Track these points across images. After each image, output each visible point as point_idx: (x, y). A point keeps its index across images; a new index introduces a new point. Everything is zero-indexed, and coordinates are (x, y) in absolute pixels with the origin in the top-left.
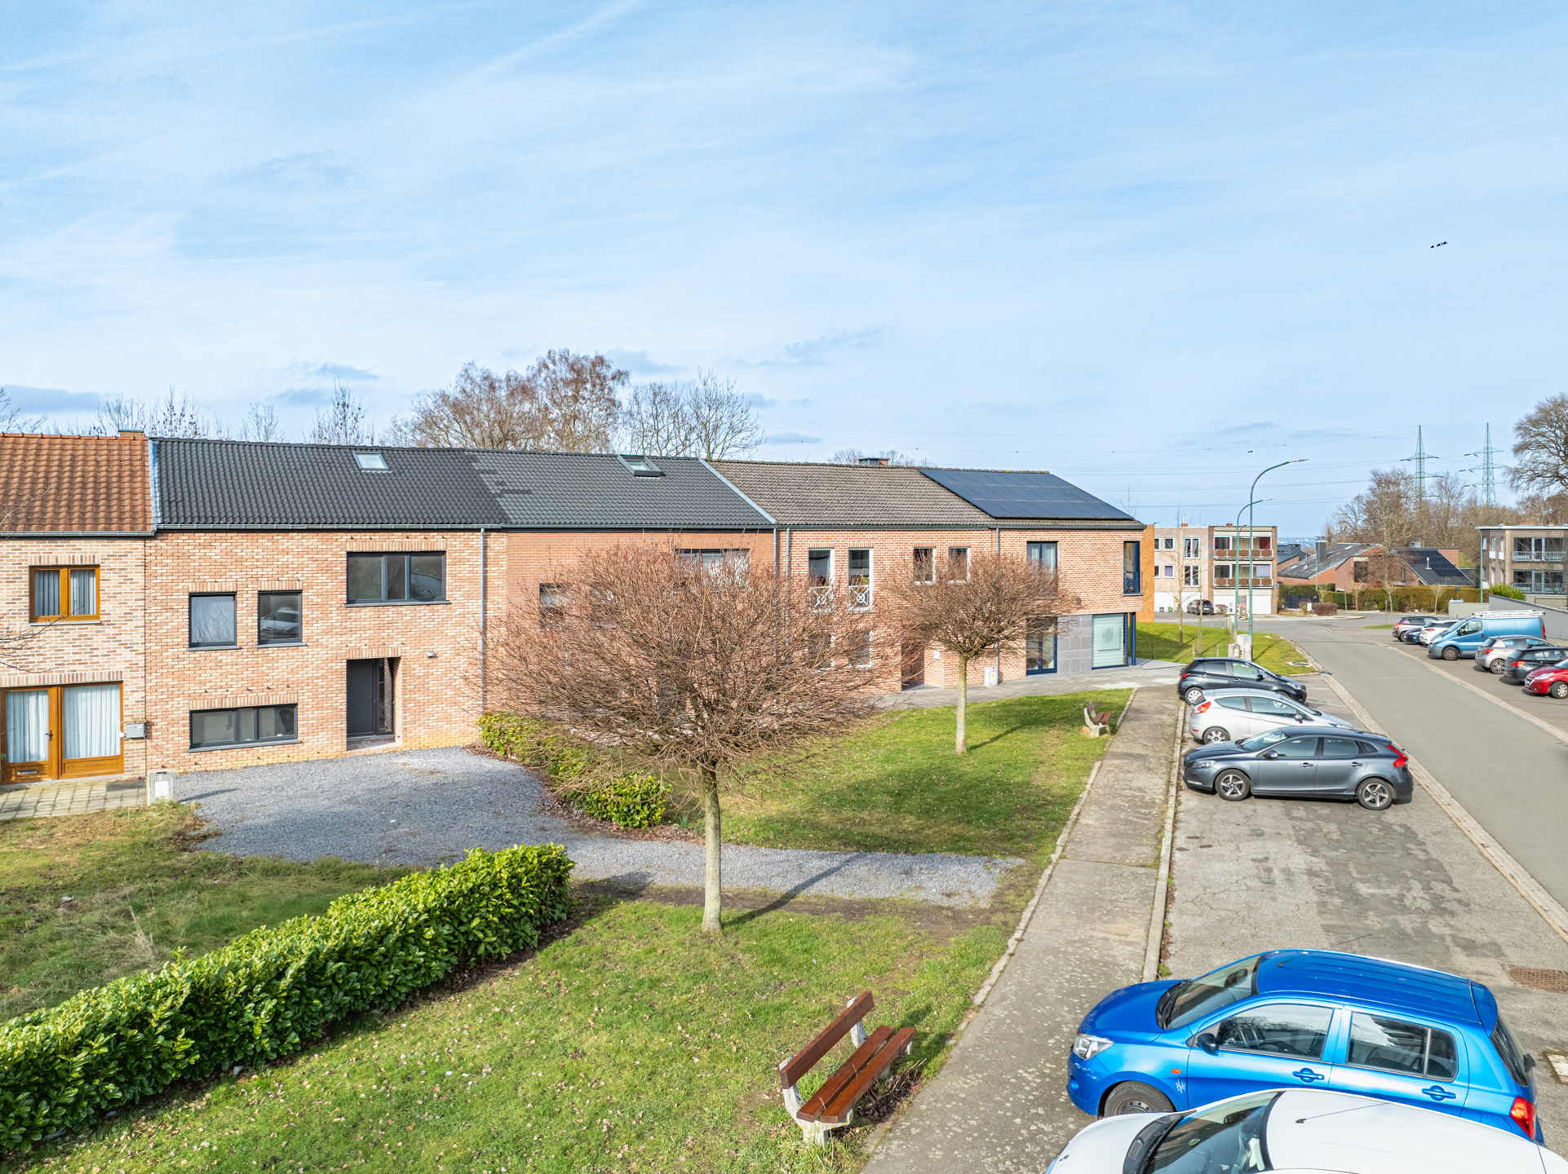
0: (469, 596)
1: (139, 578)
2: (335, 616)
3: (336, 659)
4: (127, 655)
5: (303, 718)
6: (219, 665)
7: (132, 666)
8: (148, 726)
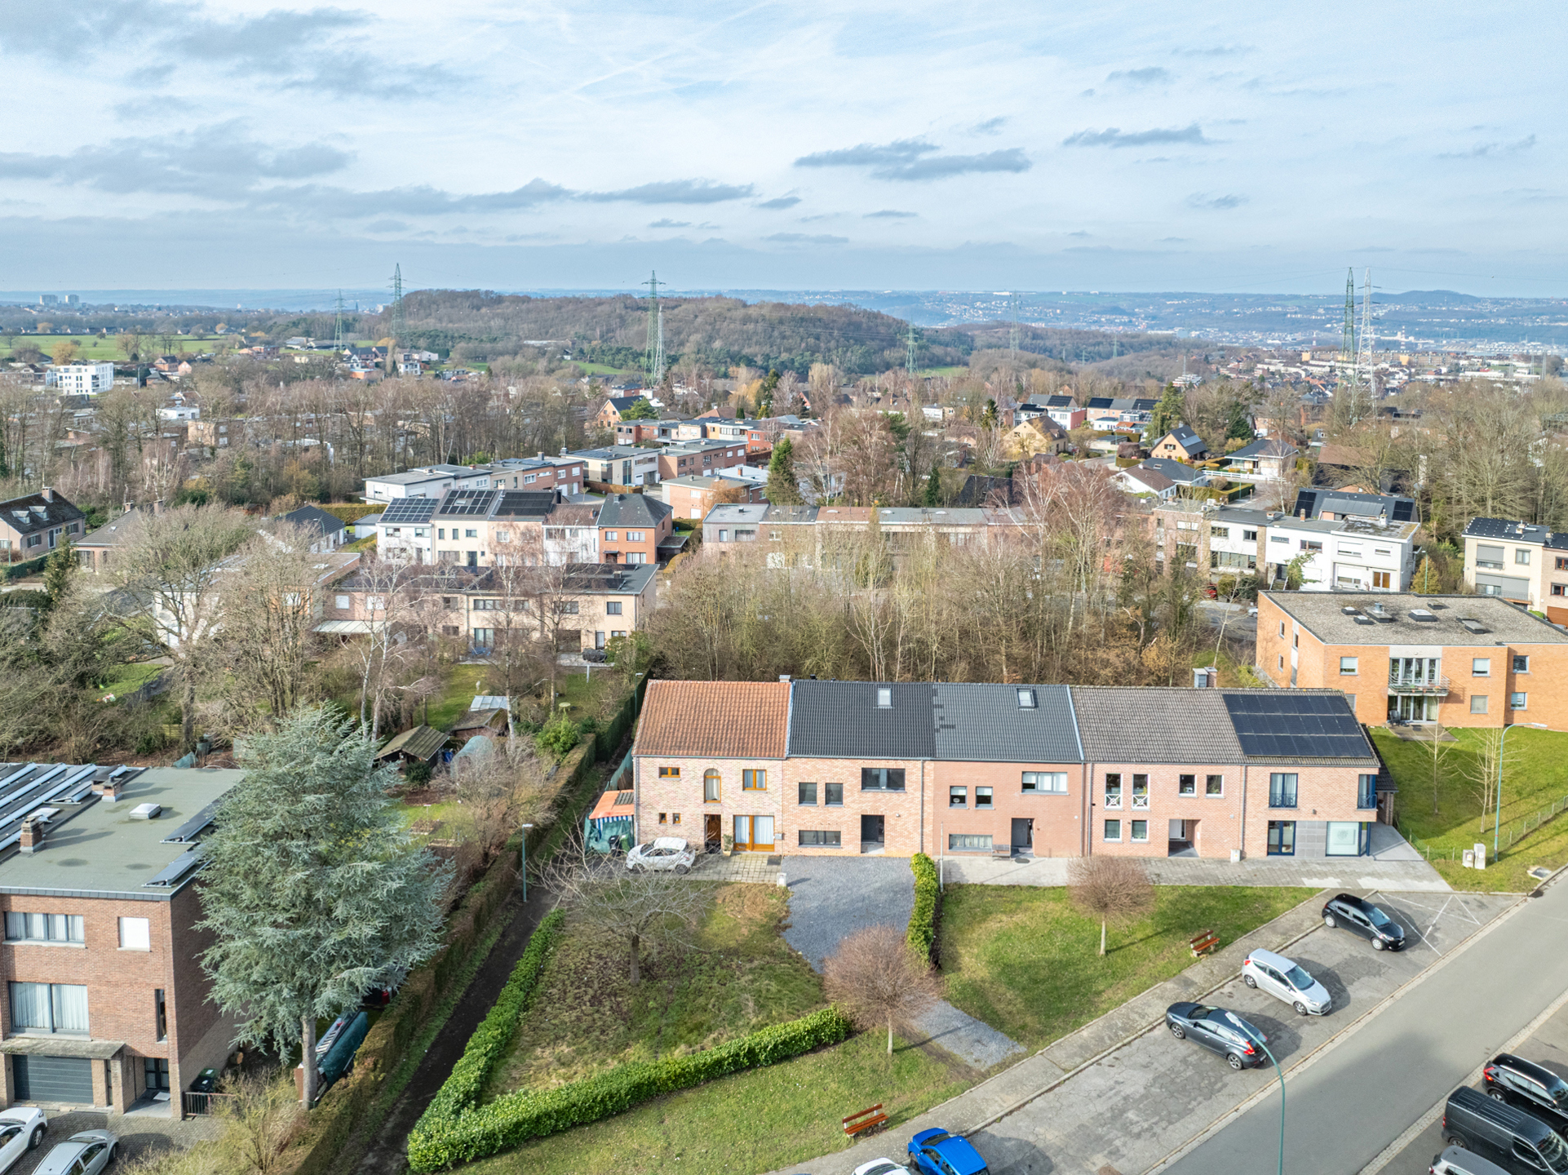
0: (915, 790)
1: (780, 775)
2: (856, 795)
3: (857, 814)
4: (776, 806)
5: (843, 838)
6: (810, 812)
7: (778, 810)
8: (783, 835)
